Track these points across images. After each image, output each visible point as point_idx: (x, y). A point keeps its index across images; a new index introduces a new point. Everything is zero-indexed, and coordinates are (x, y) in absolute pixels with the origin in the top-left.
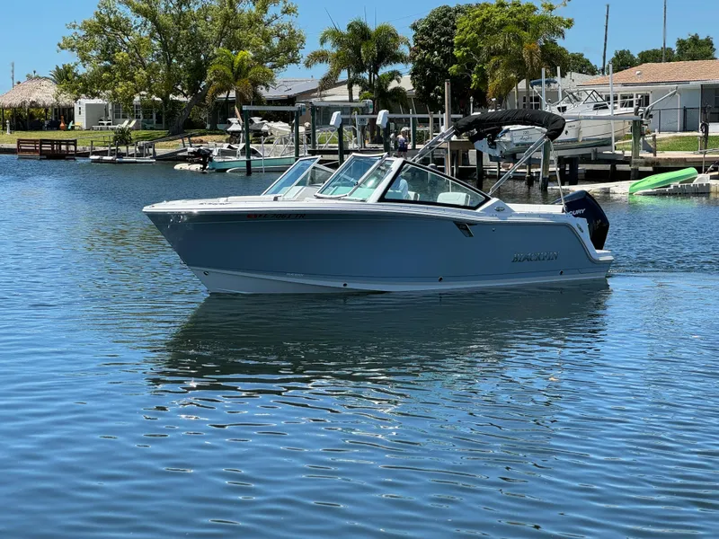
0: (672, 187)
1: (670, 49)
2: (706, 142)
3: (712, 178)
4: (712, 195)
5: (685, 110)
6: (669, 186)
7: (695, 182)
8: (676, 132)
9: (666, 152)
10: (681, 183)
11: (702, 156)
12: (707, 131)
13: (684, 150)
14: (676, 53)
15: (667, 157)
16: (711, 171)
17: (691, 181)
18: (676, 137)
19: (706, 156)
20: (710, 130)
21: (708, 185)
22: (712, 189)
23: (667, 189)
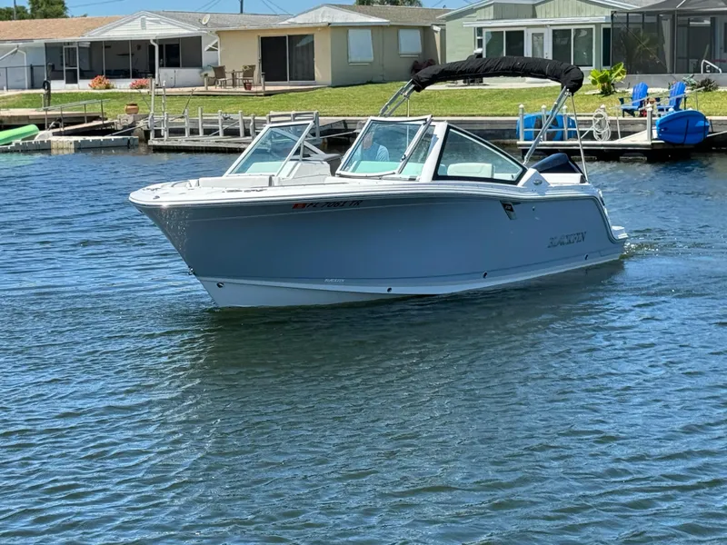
0: (13, 145)
1: (23, 8)
2: (49, 99)
3: (54, 134)
4: (54, 152)
5: (32, 68)
6: (10, 144)
7: (36, 139)
8: (24, 89)
9: (11, 110)
10: (23, 140)
11: (44, 113)
12: (49, 89)
13: (29, 107)
14: (29, 12)
15: (10, 115)
16: (53, 128)
17: (33, 137)
18: (22, 95)
19: (49, 113)
20: (52, 88)
21: (49, 142)
22: (53, 146)
23: (9, 147)
